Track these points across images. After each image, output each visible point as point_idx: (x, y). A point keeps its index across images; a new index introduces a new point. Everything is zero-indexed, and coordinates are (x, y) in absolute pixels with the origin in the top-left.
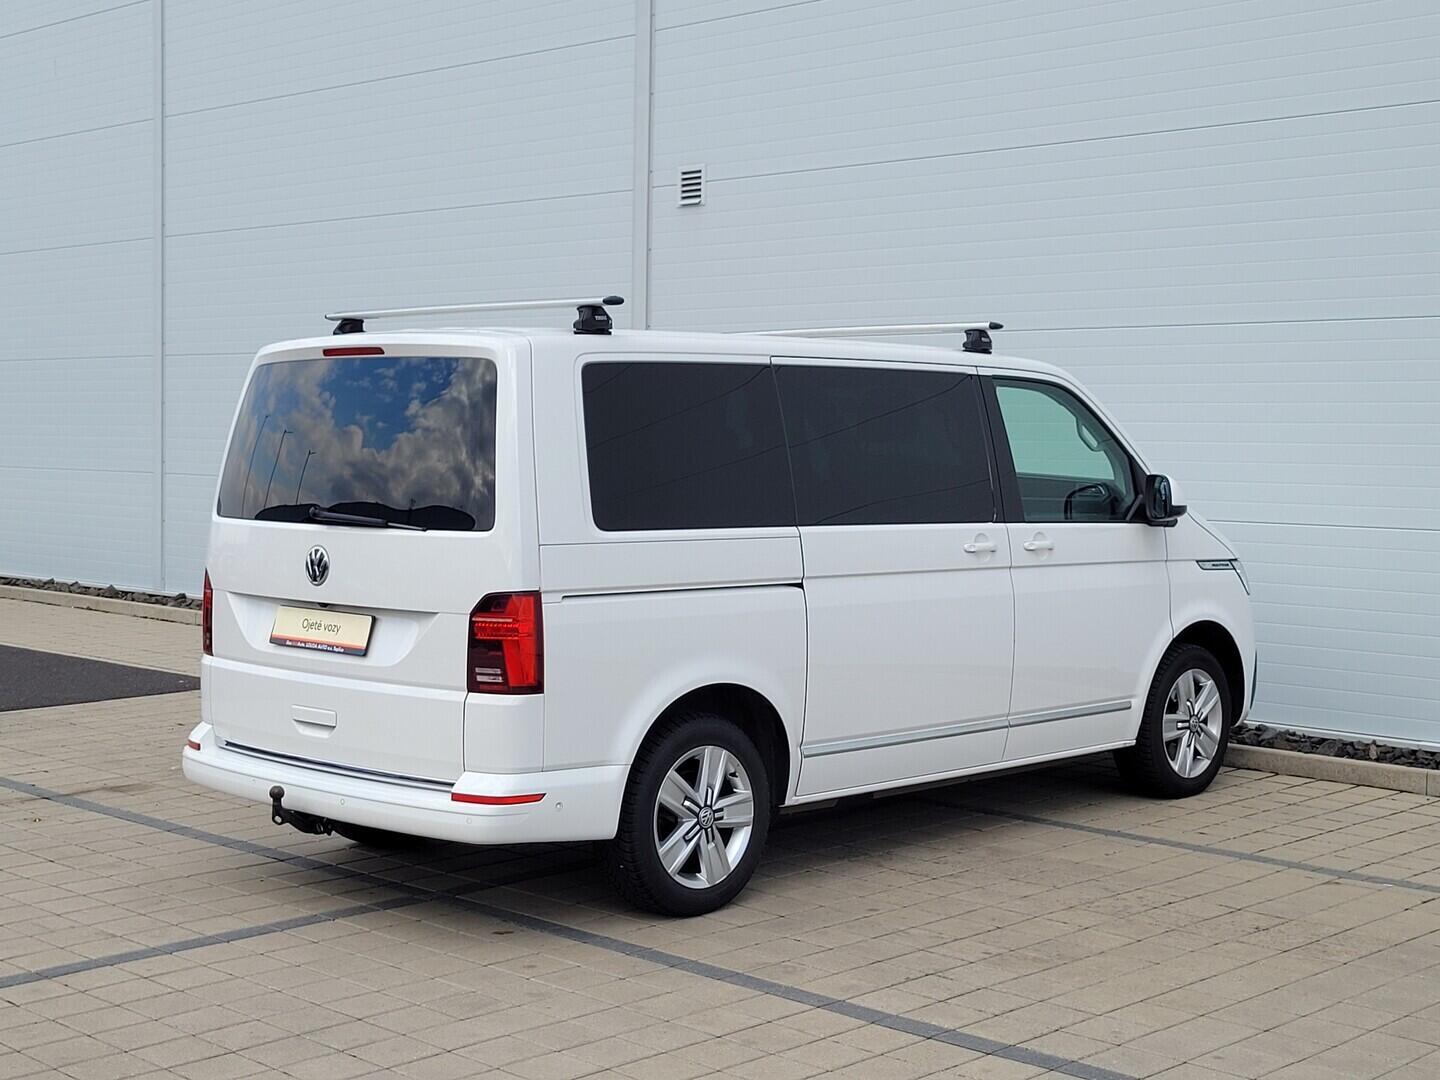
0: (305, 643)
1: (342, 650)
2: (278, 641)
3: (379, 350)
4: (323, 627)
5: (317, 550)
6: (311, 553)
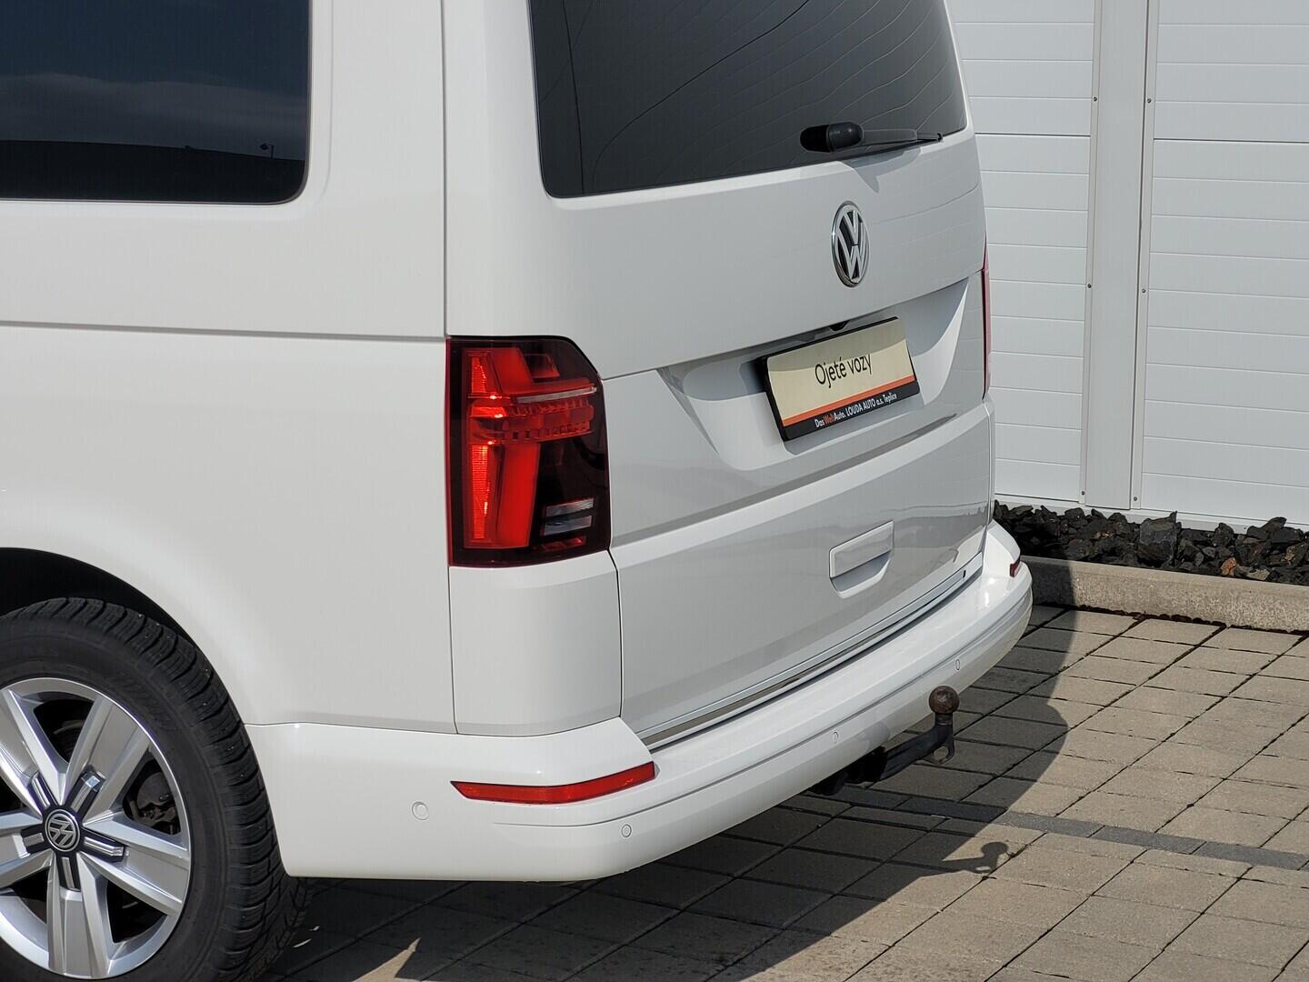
0: (843, 410)
1: (895, 396)
4: (848, 370)
5: (850, 214)
6: (843, 221)
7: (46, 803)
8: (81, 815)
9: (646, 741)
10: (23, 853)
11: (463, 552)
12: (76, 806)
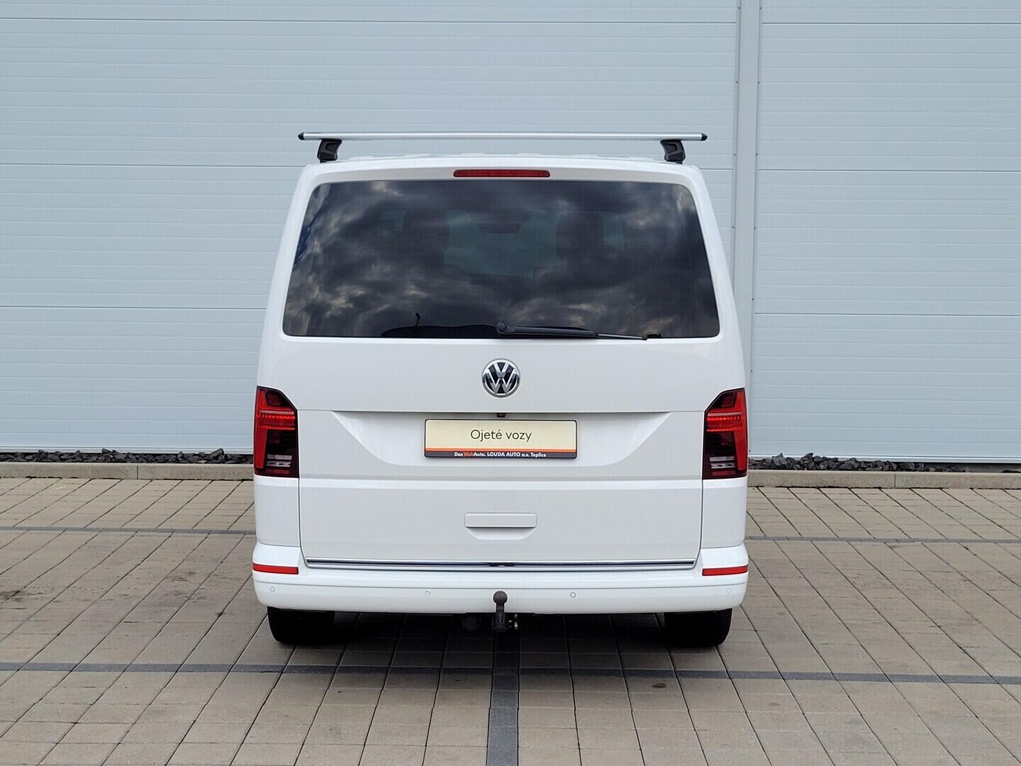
0: (485, 453)
1: (545, 455)
2: (431, 454)
3: (545, 173)
4: (504, 436)
5: (501, 365)
9: (309, 561)
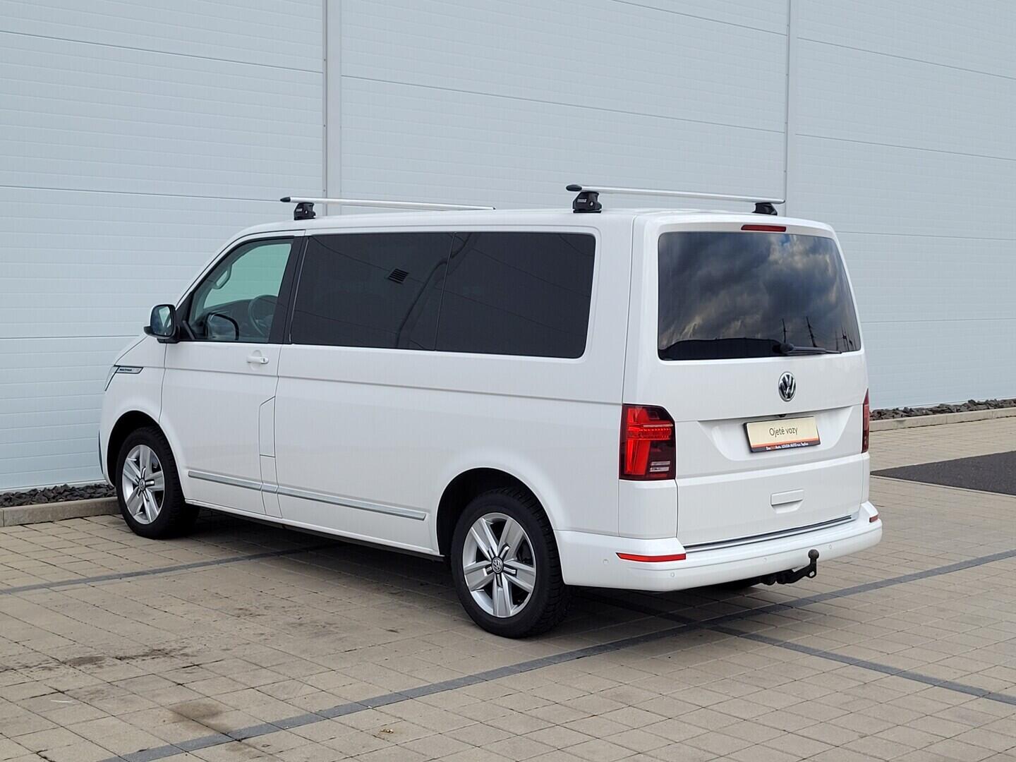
0: (781, 445)
4: (785, 432)
5: (788, 376)
6: (784, 378)
7: (493, 556)
8: (503, 560)
9: (685, 547)
10: (486, 575)
11: (624, 474)
12: (501, 556)
